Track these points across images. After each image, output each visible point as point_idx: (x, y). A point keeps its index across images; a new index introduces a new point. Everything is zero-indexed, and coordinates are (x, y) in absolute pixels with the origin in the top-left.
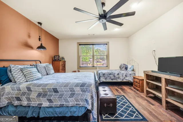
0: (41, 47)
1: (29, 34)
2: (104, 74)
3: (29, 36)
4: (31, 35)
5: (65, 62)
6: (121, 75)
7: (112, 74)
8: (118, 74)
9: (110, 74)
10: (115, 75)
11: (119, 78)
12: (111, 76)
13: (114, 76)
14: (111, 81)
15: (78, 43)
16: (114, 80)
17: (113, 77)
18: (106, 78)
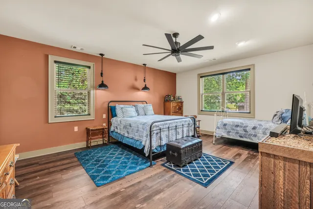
0: (145, 88)
1: (136, 77)
2: (225, 125)
3: (136, 80)
4: (137, 78)
5: (182, 103)
6: (261, 131)
7: (241, 127)
8: (254, 128)
9: (237, 126)
10: (247, 129)
11: (255, 136)
12: (238, 129)
13: (245, 131)
14: (239, 138)
15: (199, 74)
16: (246, 137)
17: (242, 132)
18: (229, 132)
